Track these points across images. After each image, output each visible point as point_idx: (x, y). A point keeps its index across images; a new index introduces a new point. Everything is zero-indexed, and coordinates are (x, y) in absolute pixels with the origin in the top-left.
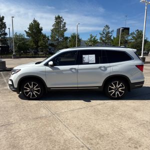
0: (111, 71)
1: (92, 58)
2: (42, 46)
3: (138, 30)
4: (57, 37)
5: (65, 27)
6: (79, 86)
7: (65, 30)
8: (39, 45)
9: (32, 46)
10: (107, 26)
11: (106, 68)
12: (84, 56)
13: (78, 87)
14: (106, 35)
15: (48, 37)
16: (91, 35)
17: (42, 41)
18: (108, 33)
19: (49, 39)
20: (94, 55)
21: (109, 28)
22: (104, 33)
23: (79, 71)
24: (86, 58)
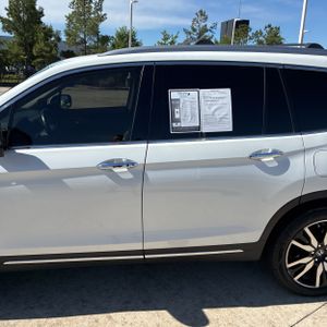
0: (311, 173)
1: (217, 105)
2: (43, 56)
3: (269, 26)
4: (82, 36)
5: (101, 9)
6: (148, 246)
7: (102, 18)
8: (35, 54)
9: (17, 55)
10: (202, 13)
11: (283, 160)
12: (174, 94)
13: (143, 252)
14: (200, 34)
15: (58, 32)
16: (164, 33)
17: (42, 44)
18: (205, 30)
19: (59, 39)
20: (227, 92)
21: (206, 19)
22: (194, 30)
23: (150, 174)
24: (189, 105)
